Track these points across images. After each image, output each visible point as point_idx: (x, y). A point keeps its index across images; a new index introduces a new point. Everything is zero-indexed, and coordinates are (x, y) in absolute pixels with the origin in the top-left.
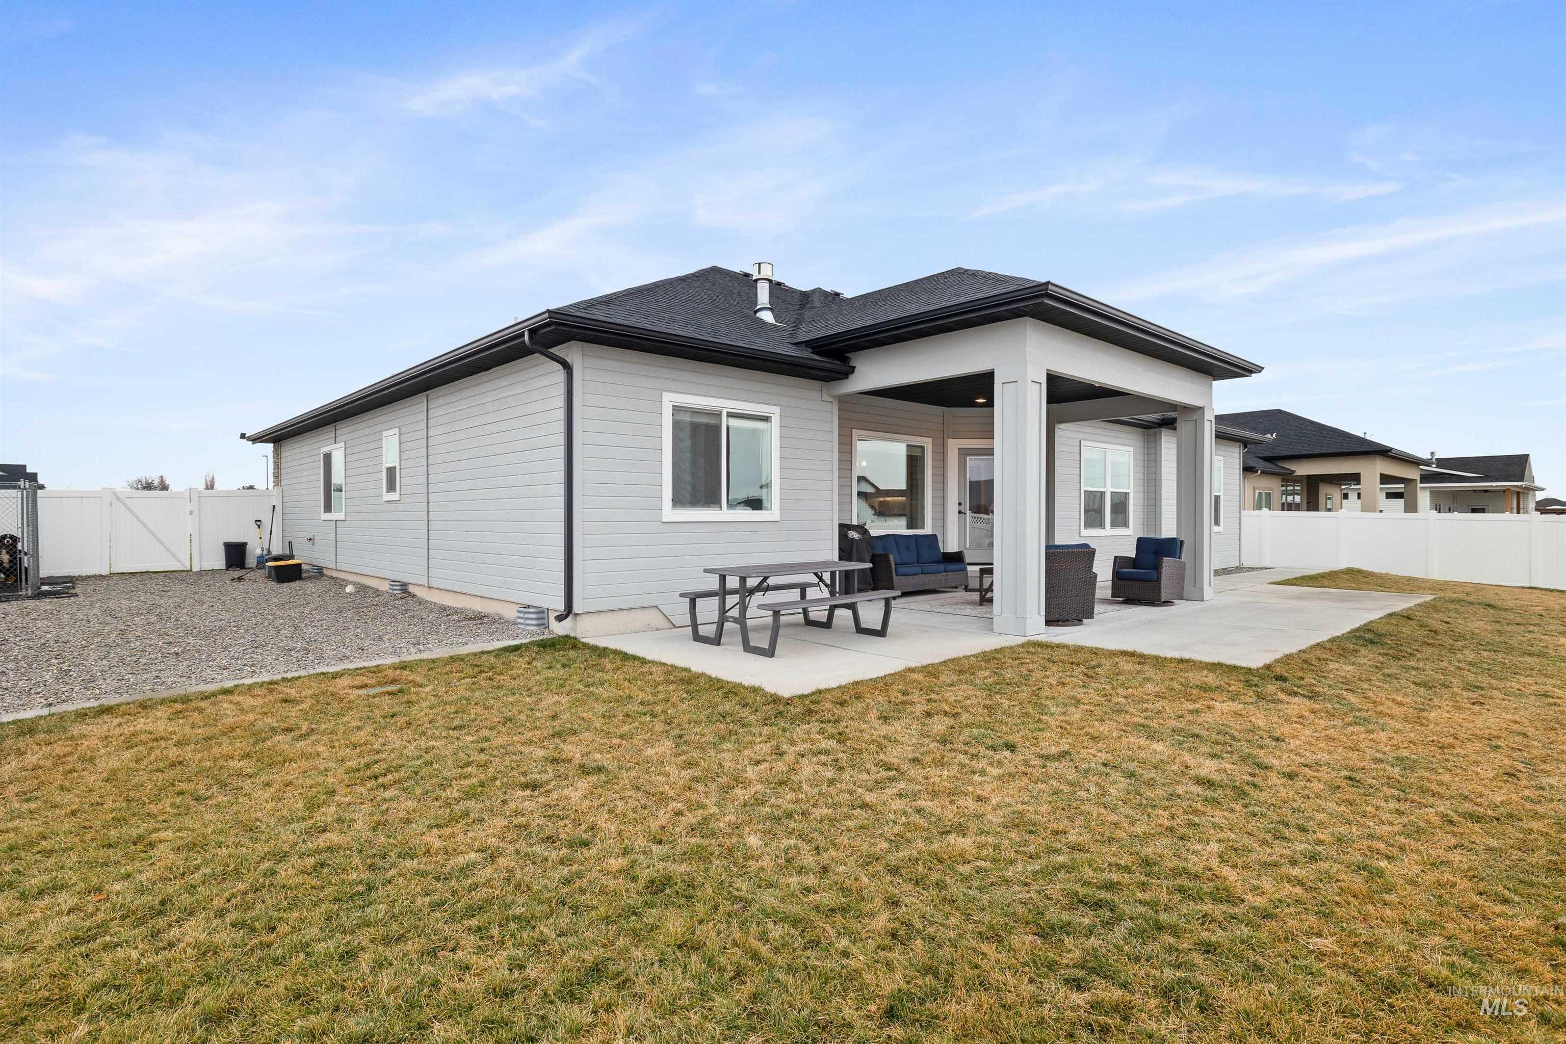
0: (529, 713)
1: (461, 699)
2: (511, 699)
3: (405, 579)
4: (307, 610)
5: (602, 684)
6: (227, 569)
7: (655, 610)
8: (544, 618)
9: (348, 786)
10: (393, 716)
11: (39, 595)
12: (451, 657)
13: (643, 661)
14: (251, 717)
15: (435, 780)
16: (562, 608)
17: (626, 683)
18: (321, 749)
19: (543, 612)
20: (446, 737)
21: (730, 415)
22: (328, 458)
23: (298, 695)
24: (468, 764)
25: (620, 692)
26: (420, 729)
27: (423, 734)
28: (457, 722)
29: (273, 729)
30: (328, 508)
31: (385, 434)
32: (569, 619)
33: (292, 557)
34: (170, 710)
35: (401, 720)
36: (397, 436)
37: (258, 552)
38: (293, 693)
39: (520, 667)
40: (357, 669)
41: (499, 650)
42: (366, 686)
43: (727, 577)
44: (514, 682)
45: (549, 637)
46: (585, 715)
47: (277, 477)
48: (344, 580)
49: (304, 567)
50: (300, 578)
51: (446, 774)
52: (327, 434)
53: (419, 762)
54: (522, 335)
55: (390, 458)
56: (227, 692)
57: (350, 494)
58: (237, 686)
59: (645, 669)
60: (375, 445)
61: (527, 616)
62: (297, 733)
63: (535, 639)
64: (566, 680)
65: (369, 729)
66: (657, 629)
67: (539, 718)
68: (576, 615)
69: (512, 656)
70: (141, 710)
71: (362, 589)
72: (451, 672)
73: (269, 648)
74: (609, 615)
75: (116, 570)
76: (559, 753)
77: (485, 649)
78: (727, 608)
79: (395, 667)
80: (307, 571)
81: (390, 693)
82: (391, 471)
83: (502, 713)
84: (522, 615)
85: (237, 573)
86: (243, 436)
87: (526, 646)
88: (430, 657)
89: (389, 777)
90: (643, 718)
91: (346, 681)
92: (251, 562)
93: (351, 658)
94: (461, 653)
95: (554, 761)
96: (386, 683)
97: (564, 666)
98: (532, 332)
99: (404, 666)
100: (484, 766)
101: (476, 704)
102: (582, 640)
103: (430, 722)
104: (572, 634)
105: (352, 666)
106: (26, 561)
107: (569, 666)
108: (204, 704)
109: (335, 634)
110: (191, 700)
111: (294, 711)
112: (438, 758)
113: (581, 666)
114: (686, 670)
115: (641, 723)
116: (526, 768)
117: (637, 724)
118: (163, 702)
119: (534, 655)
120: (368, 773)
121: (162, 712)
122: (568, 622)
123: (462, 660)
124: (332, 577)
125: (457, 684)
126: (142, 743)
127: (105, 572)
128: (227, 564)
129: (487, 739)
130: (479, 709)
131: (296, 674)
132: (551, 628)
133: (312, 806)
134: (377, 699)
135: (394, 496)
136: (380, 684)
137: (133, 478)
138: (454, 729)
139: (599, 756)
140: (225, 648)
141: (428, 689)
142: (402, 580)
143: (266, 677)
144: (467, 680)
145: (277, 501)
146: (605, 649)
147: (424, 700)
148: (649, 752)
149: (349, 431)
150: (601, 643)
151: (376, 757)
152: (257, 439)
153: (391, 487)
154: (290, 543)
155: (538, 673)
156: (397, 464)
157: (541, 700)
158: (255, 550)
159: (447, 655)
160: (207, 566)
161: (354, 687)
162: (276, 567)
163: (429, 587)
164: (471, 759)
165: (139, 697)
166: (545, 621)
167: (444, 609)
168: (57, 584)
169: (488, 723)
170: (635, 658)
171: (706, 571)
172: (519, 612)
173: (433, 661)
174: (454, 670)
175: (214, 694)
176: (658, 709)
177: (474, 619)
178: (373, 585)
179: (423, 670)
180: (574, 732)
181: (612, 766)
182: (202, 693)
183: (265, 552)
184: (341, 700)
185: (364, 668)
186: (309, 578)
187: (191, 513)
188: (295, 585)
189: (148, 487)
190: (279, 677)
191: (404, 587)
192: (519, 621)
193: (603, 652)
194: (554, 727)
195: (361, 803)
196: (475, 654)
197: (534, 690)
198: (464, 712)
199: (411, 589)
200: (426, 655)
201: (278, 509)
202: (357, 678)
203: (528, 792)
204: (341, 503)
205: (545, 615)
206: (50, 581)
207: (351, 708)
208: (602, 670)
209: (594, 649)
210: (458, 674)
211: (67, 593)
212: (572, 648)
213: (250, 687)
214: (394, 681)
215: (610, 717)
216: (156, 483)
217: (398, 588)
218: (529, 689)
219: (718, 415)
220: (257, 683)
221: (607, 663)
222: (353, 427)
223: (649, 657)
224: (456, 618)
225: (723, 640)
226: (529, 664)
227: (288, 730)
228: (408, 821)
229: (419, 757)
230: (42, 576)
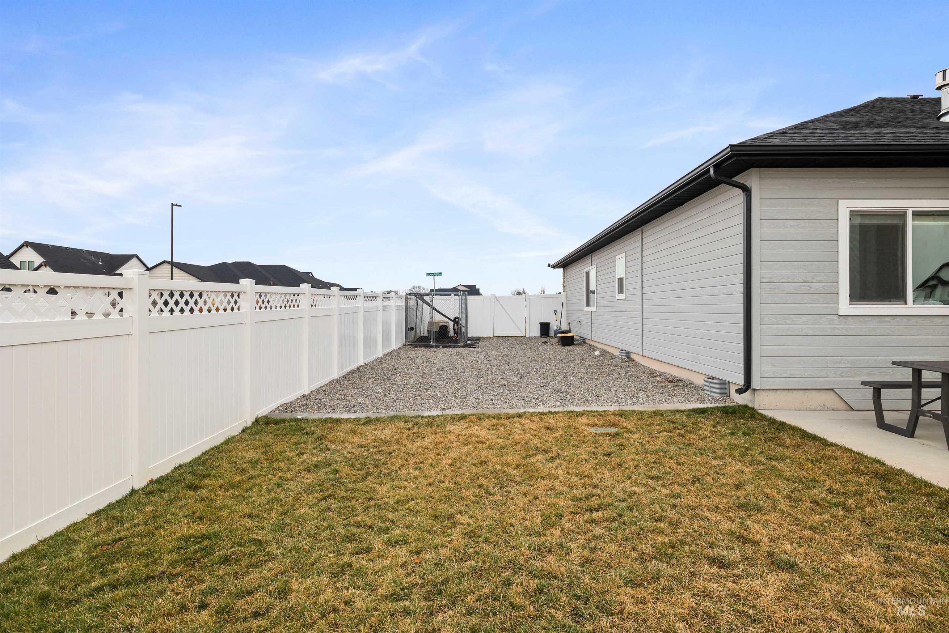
0: (715, 476)
1: (658, 451)
2: (699, 459)
3: (628, 350)
4: (573, 365)
5: (783, 459)
6: (541, 337)
7: (832, 393)
8: (726, 389)
9: (572, 513)
10: (609, 455)
11: (466, 346)
12: (654, 412)
13: (825, 443)
14: (527, 436)
15: (634, 528)
16: (742, 383)
17: (810, 465)
18: (560, 473)
19: (725, 384)
20: (645, 485)
21: (917, 214)
22: (588, 274)
23: (555, 425)
24: (660, 519)
25: (804, 473)
26: (628, 472)
27: (629, 477)
28: (655, 473)
29: (537, 448)
30: (588, 304)
31: (617, 257)
32: (748, 392)
33: (570, 331)
34: (491, 423)
35: (615, 460)
36: (624, 257)
37: (555, 328)
38: (553, 423)
39: (706, 430)
40: (592, 411)
41: (689, 410)
42: (595, 425)
43: (923, 372)
44: (702, 442)
45: (731, 405)
46: (769, 491)
47: (564, 286)
48: (595, 347)
49: (575, 337)
50: (573, 344)
51: (643, 524)
52: (587, 260)
53: (624, 504)
54: (709, 170)
55: (620, 272)
56: (520, 416)
57: (599, 296)
58: (525, 413)
59: (829, 452)
60: (612, 264)
61: (712, 385)
62: (550, 455)
63: (719, 405)
64: (747, 448)
65: (592, 463)
66: (833, 410)
67: (724, 484)
68: (754, 390)
69: (700, 418)
70: (478, 420)
71: (604, 353)
72: (654, 424)
73: (547, 388)
74: (784, 393)
75: (496, 335)
76: (746, 530)
77: (680, 408)
78: (923, 402)
79: (616, 414)
80: (578, 340)
81: (610, 435)
82: (621, 280)
83: (691, 471)
84: (707, 384)
85: (545, 339)
86: (549, 265)
87: (711, 411)
88: (639, 409)
89: (600, 513)
90: (833, 511)
91: (584, 420)
92: (552, 333)
93: (591, 402)
94: (661, 409)
95: (741, 538)
96: (609, 425)
97: (745, 434)
98: (717, 166)
99: (621, 414)
100: (675, 524)
101: (671, 458)
102: (760, 411)
103: (635, 467)
104: (750, 405)
105: (589, 409)
106: (463, 329)
107: (749, 435)
108: (507, 422)
109: (584, 383)
110: (501, 418)
111: (550, 437)
112: (639, 505)
113: (761, 437)
114: (877, 461)
115: (833, 516)
116: (713, 539)
117: (827, 517)
118: (489, 417)
119: (718, 420)
120: (586, 505)
121: (486, 423)
122: (747, 395)
123: (662, 415)
124: (589, 345)
125: (657, 435)
126: (473, 443)
127: (492, 336)
128: (541, 334)
129: (679, 496)
130: (672, 464)
131: (557, 410)
132: (732, 397)
133: (547, 523)
134: (601, 438)
135: (622, 296)
136: (605, 426)
137: (513, 289)
138: (652, 478)
139: (789, 547)
140: (527, 385)
141: (636, 436)
142: (627, 350)
143: (540, 410)
144: (665, 433)
145: (564, 300)
146: (783, 424)
147: (634, 446)
148: (849, 558)
149: (600, 258)
150: (780, 417)
151: (594, 491)
152: (555, 266)
153: (621, 291)
154: (569, 323)
155: (722, 437)
156: (624, 276)
157: (725, 464)
158: (554, 327)
159: (651, 409)
160: (533, 334)
161: (588, 425)
162: (562, 337)
163: (643, 356)
164: (664, 514)
165: (480, 411)
166: (727, 391)
167: (652, 372)
168: (474, 340)
169: (679, 479)
170: (815, 438)
171: (894, 363)
172: (705, 381)
173: (641, 413)
174: (655, 423)
175: (513, 417)
176: (852, 502)
177: (672, 382)
178: (611, 351)
179: (634, 419)
180: (759, 509)
181: (806, 566)
182: (507, 414)
183: (558, 328)
184: (580, 433)
185: (596, 411)
186: (578, 344)
187: (526, 306)
188: (570, 348)
189: (519, 294)
190: (547, 410)
191: (628, 354)
192: (705, 388)
193: (782, 426)
194: (739, 498)
195: (578, 533)
196: (672, 412)
197: (720, 453)
198: (660, 463)
199: (633, 356)
200: (636, 408)
201: (565, 305)
202: (591, 418)
203: (715, 570)
204: (594, 301)
205: (727, 386)
206: (471, 339)
207: (584, 442)
208: (782, 445)
209: (772, 421)
210: (658, 427)
211: (475, 346)
212: (751, 418)
213: (532, 415)
214: (613, 425)
215: (796, 501)
216: (522, 292)
217: (625, 354)
218: (714, 452)
219: (902, 215)
220: (535, 412)
221: (786, 437)
222: (601, 255)
223: (832, 439)
224: (660, 379)
225: (917, 433)
226: (714, 427)
227: (546, 451)
228: (609, 566)
229: (624, 500)
230: (469, 336)
